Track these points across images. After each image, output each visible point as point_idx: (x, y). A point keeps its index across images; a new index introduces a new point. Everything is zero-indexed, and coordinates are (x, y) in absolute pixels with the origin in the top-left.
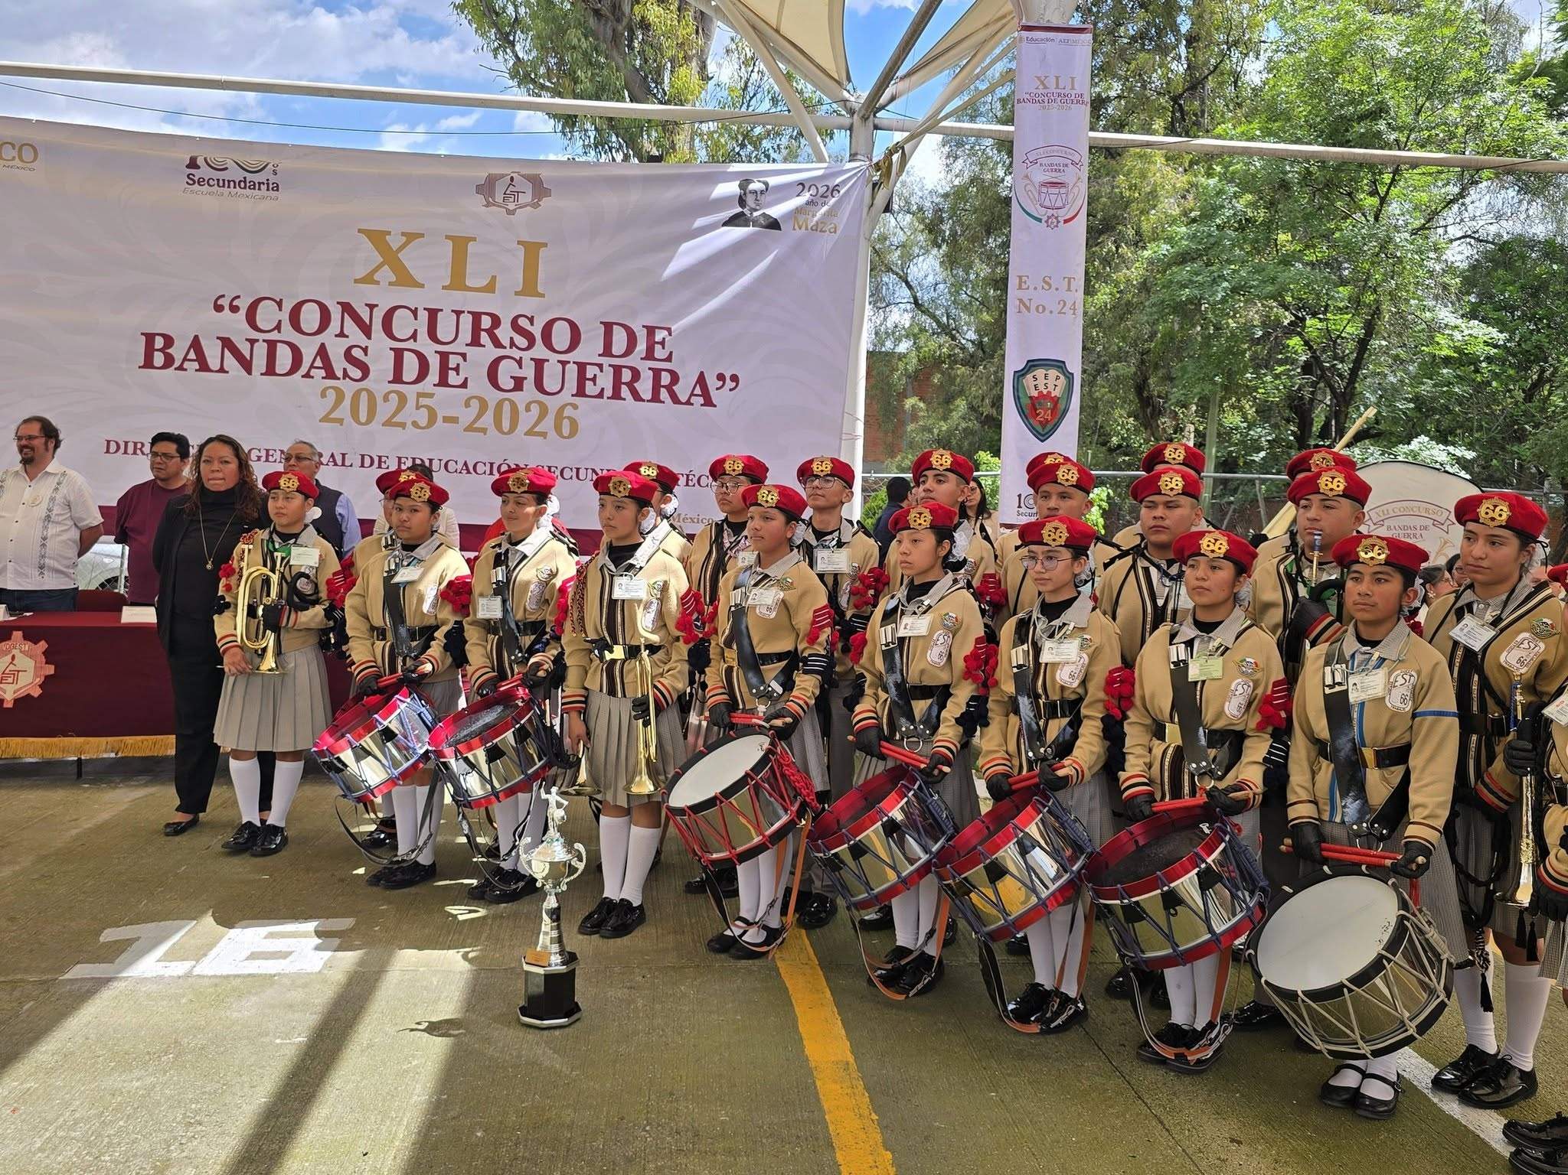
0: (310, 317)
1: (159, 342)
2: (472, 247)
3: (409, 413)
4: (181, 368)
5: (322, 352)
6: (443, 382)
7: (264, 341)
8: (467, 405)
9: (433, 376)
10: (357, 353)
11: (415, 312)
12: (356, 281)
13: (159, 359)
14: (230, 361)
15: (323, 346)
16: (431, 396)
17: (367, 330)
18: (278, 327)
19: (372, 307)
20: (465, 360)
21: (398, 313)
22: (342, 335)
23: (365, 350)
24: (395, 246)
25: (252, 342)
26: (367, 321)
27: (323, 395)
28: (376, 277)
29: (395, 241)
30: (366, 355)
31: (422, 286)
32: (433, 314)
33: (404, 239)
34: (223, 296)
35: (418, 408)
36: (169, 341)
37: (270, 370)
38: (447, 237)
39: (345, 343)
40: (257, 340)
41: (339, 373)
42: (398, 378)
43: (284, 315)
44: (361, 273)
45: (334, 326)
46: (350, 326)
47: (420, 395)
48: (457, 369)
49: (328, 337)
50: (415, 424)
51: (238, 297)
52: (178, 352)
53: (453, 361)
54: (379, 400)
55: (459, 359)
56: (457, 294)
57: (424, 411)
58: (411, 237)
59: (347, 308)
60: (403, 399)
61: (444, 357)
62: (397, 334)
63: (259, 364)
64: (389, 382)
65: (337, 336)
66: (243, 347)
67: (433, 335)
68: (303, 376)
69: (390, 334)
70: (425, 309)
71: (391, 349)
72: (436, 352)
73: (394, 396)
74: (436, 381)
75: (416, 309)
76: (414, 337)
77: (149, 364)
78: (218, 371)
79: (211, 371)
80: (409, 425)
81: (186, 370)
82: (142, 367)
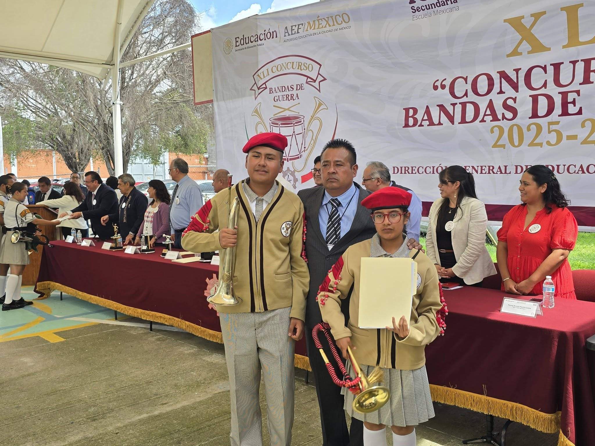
0: (483, 85)
1: (411, 112)
2: (581, 12)
3: (545, 136)
4: (421, 125)
5: (491, 105)
6: (565, 113)
7: (460, 103)
8: (583, 126)
9: (558, 110)
10: (510, 102)
11: (545, 69)
12: (508, 56)
13: (411, 121)
14: (444, 119)
15: (491, 101)
16: (557, 123)
17: (515, 86)
18: (466, 94)
19: (517, 71)
20: (579, 95)
21: (534, 71)
22: (501, 92)
23: (515, 100)
24: (528, 26)
25: (454, 105)
26: (515, 81)
27: (492, 131)
28: (519, 50)
29: (527, 22)
30: (515, 102)
31: (549, 49)
32: (557, 67)
33: (533, 18)
34: (438, 80)
35: (550, 132)
36: (415, 111)
37: (463, 121)
38: (562, 9)
39: (503, 97)
40: (456, 104)
41: (500, 117)
42: (535, 115)
43: (469, 87)
44: (510, 50)
45: (496, 88)
46: (506, 86)
47: (550, 124)
48: (574, 102)
49: (493, 95)
50: (548, 143)
51: (445, 79)
52: (419, 116)
53: (571, 97)
54: (525, 130)
55: (575, 95)
56: (572, 49)
57: (554, 134)
58: (537, 16)
59: (503, 75)
60: (539, 128)
61: (564, 95)
62: (534, 85)
63: (458, 117)
64: (530, 118)
65: (498, 93)
66: (450, 109)
67: (557, 82)
68: (480, 122)
69: (530, 87)
70: (551, 65)
71: (530, 96)
72: (559, 93)
73: (533, 127)
74: (560, 113)
75: (545, 66)
76: (545, 85)
77: (407, 125)
78: (437, 125)
79: (435, 125)
80: (545, 144)
81: (423, 126)
82: (403, 127)
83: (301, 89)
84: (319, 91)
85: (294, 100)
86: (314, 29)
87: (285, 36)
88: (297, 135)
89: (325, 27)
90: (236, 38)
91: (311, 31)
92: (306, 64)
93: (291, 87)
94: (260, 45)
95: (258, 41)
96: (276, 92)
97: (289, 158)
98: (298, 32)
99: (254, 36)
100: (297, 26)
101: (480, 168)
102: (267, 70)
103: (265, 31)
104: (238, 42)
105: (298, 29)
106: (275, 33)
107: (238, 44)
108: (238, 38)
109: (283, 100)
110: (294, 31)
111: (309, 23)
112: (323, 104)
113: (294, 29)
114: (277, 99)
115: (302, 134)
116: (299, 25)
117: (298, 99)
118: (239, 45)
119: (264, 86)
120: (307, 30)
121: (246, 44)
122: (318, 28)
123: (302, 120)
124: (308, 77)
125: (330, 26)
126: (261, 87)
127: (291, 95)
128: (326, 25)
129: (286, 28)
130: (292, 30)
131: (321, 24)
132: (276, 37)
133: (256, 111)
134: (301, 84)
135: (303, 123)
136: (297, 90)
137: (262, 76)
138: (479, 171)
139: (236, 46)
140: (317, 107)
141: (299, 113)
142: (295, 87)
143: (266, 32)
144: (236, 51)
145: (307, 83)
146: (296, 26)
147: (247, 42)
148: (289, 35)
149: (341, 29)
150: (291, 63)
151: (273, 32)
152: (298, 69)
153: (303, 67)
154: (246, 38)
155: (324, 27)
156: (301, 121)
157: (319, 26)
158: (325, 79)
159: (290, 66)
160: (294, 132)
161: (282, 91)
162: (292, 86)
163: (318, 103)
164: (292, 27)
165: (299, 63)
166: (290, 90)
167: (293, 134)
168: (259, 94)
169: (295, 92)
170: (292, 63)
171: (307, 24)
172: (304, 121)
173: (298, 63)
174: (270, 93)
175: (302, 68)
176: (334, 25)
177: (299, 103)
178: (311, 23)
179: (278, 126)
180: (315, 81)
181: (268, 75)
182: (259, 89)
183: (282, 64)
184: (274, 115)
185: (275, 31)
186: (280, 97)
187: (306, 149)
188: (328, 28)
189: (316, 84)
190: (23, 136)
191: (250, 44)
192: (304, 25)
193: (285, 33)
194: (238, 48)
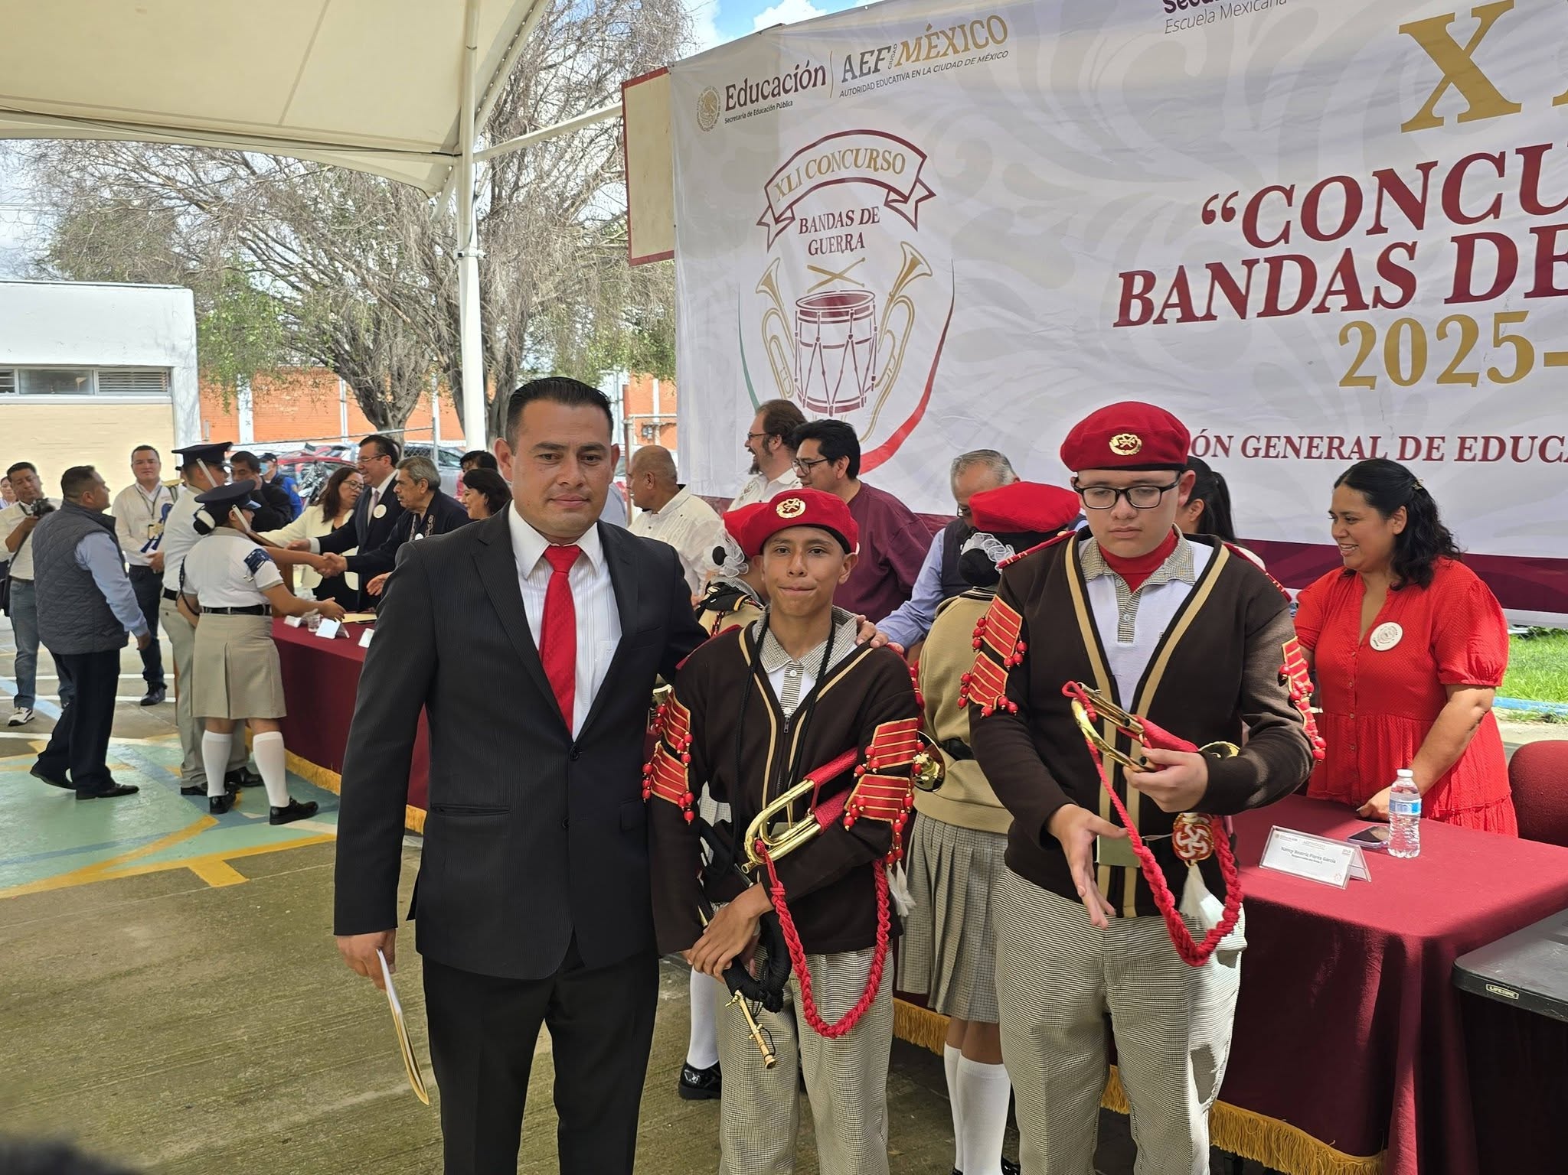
0: (1332, 208)
1: (1139, 284)
3: (1484, 355)
4: (1161, 320)
5: (1346, 267)
6: (1543, 287)
7: (1266, 260)
9: (1525, 278)
10: (1398, 257)
11: (1499, 162)
12: (1406, 127)
13: (1136, 309)
14: (1222, 302)
15: (1348, 253)
16: (1520, 316)
17: (1415, 212)
18: (1285, 236)
19: (1426, 168)
21: (1471, 169)
22: (1378, 229)
23: (1411, 250)
24: (1463, 44)
25: (1250, 264)
26: (1419, 197)
27: (1344, 339)
28: (1436, 112)
29: (1461, 32)
30: (1412, 257)
31: (1516, 108)
32: (1532, 156)
33: (1478, 20)
34: (1216, 197)
35: (1498, 343)
36: (1150, 280)
37: (1271, 308)
39: (1382, 241)
40: (1257, 261)
41: (1368, 297)
42: (1461, 293)
43: (1295, 214)
44: (1410, 111)
45: (1366, 218)
46: (1392, 211)
47: (1501, 318)
49: (1356, 238)
50: (1494, 375)
51: (1236, 194)
52: (1158, 296)
54: (1431, 336)
57: (1510, 348)
58: (1489, 14)
59: (1389, 181)
60: (1470, 330)
61: (1545, 236)
62: (1466, 210)
63: (1257, 300)
64: (1447, 301)
65: (1369, 232)
66: (1239, 276)
67: (1529, 200)
68: (1315, 311)
69: (1454, 213)
70: (1519, 151)
71: (1454, 239)
72: (1533, 230)
73: (1455, 327)
74: (1530, 287)
75: (1503, 154)
76: (1495, 209)
77: (1124, 320)
78: (1204, 318)
79: (1195, 319)
80: (1483, 376)
81: (1165, 321)
82: (1115, 325)
83: (871, 220)
84: (915, 226)
85: (852, 250)
86: (917, 59)
87: (845, 80)
88: (857, 343)
89: (945, 54)
90: (728, 88)
91: (909, 67)
92: (890, 153)
93: (848, 217)
94: (786, 104)
95: (779, 94)
96: (816, 231)
97: (835, 405)
98: (877, 70)
99: (771, 82)
100: (876, 53)
101: (1306, 441)
102: (798, 170)
103: (798, 67)
104: (732, 97)
105: (878, 59)
106: (820, 73)
107: (731, 103)
108: (734, 86)
109: (831, 252)
110: (867, 65)
111: (905, 44)
112: (922, 260)
113: (867, 62)
114: (816, 249)
115: (868, 342)
116: (880, 51)
117: (862, 247)
118: (734, 107)
119: (788, 214)
120: (899, 64)
121: (752, 102)
122: (928, 57)
123: (871, 304)
124: (891, 189)
125: (956, 51)
126: (783, 217)
127: (847, 235)
128: (947, 50)
129: (849, 58)
130: (862, 63)
131: (936, 46)
132: (824, 83)
133: (767, 281)
134: (873, 208)
135: (871, 314)
136: (861, 223)
137: (785, 189)
138: (1304, 452)
139: (728, 109)
140: (905, 270)
141: (863, 285)
142: (857, 217)
143: (800, 71)
144: (727, 121)
145: (887, 204)
146: (872, 52)
147: (754, 98)
148: (854, 77)
149: (985, 59)
150: (852, 151)
151: (816, 71)
152: (869, 166)
153: (880, 161)
154: (751, 87)
155: (941, 54)
156: (868, 308)
157: (929, 52)
158: (931, 194)
159: (850, 158)
160: (851, 337)
161: (829, 228)
162: (850, 214)
163: (909, 257)
164: (863, 55)
165: (872, 150)
166: (844, 224)
167: (848, 342)
168: (777, 235)
169: (855, 229)
170: (855, 152)
171: (900, 48)
172: (874, 306)
173: (869, 151)
174: (801, 232)
175: (878, 166)
176: (966, 49)
177: (863, 260)
178: (910, 45)
179: (816, 320)
180: (905, 199)
181: (800, 184)
182: (777, 221)
183: (833, 155)
184: (809, 291)
185: (822, 68)
186: (824, 242)
187: (875, 382)
188: (951, 58)
189: (908, 208)
190: (252, 338)
191: (762, 104)
192: (892, 50)
193: (846, 71)
194: (732, 113)
